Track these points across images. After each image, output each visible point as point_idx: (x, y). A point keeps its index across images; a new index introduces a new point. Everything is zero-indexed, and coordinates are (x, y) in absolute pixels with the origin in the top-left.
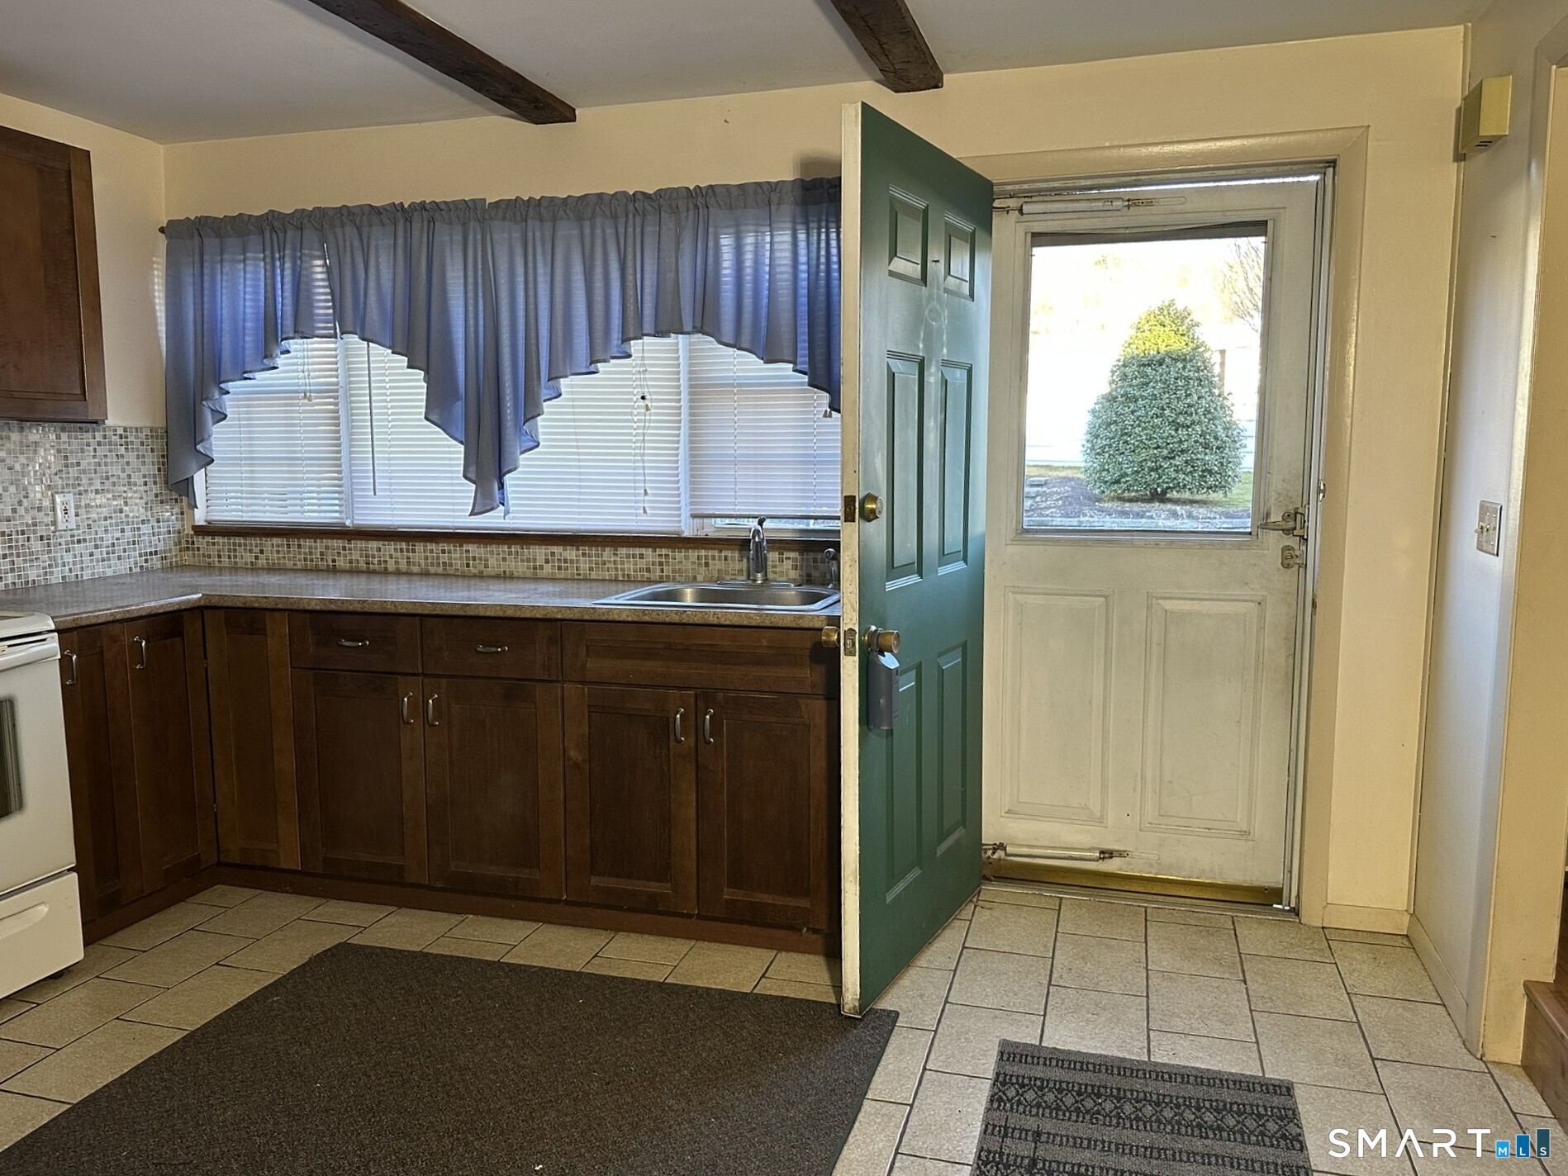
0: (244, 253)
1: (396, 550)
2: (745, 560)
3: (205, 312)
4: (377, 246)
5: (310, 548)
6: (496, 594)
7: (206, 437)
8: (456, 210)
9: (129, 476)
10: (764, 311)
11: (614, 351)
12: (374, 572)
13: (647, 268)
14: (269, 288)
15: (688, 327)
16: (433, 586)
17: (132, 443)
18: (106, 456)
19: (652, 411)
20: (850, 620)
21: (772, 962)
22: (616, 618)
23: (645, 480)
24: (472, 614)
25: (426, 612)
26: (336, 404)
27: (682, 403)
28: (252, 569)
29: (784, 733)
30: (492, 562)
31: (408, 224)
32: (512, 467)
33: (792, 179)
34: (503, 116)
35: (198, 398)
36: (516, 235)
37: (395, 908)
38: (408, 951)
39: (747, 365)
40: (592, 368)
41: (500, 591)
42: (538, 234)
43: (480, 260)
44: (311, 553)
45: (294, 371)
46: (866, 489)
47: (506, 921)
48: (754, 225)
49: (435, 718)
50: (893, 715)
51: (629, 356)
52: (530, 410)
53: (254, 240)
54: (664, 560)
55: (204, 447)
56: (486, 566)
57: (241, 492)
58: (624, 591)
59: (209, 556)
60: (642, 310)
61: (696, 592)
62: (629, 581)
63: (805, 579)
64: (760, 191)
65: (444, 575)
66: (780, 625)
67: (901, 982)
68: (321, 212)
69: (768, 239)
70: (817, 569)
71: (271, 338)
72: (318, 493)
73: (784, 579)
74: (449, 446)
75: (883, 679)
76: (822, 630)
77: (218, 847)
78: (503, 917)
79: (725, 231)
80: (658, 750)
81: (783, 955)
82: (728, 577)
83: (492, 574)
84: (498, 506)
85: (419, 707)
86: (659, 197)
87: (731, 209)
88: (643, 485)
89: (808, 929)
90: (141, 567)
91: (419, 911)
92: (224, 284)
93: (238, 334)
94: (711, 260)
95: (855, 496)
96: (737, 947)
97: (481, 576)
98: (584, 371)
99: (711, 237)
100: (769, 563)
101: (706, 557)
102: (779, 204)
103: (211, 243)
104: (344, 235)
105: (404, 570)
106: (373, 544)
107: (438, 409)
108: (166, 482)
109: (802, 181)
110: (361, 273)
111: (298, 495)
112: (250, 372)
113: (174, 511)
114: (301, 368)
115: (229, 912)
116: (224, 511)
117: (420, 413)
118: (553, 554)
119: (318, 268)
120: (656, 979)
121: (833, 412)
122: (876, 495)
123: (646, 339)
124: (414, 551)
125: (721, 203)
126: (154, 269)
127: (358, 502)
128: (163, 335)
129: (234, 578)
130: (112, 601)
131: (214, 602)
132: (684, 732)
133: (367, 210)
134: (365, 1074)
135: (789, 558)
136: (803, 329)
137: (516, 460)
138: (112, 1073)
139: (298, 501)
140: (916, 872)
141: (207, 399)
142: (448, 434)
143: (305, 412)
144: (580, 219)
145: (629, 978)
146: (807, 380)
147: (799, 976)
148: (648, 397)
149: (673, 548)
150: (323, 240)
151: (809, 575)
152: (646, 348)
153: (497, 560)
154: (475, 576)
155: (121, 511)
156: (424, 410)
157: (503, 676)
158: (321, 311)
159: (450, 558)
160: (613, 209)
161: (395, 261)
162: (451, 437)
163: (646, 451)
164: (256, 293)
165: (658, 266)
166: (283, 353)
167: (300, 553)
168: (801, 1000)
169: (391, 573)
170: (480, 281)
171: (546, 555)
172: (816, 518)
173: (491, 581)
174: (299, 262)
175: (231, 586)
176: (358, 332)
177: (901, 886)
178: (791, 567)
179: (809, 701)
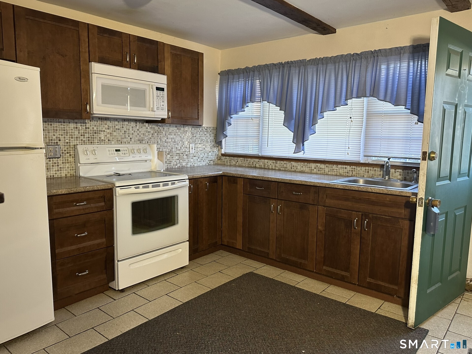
0: (239, 79)
1: (272, 163)
2: (382, 171)
3: (228, 96)
4: (274, 75)
5: (250, 161)
6: (299, 177)
7: (226, 130)
8: (297, 63)
9: (207, 140)
10: (395, 89)
11: (342, 103)
12: (266, 169)
13: (356, 77)
14: (245, 89)
15: (368, 95)
16: (281, 174)
17: (208, 131)
18: (202, 134)
19: (353, 122)
20: (421, 194)
21: (382, 304)
22: (337, 187)
23: (349, 144)
24: (292, 182)
25: (279, 181)
26: (259, 121)
27: (364, 119)
28: (235, 166)
29: (393, 230)
30: (299, 167)
31: (283, 68)
32: (307, 139)
33: (409, 45)
34: (314, 33)
35: (225, 120)
36: (315, 69)
37: (266, 265)
38: (269, 278)
39: (388, 107)
40: (335, 109)
41: (300, 176)
42: (321, 69)
43: (303, 78)
44: (250, 162)
45: (249, 112)
46: (431, 150)
47: (297, 274)
48: (394, 61)
49: (280, 212)
50: (436, 229)
51: (347, 105)
52: (314, 122)
53: (242, 75)
54: (353, 170)
55: (225, 133)
56: (297, 169)
57: (234, 145)
58: (339, 179)
59: (225, 162)
60: (353, 90)
61: (364, 181)
62: (341, 176)
63: (404, 179)
64: (397, 50)
65: (285, 170)
66: (394, 194)
67: (430, 320)
68: (260, 66)
69: (399, 65)
70: (409, 176)
71: (244, 102)
72: (253, 146)
73: (396, 178)
74: (289, 133)
75: (433, 216)
76: (410, 197)
77: (222, 240)
78: (296, 273)
79: (384, 63)
80: (348, 230)
81: (386, 303)
82: (376, 177)
83: (298, 171)
84: (302, 151)
85: (276, 208)
86: (361, 54)
87: (386, 56)
88: (348, 145)
89: (396, 296)
90: (208, 164)
91: (272, 267)
92: (233, 88)
93: (236, 101)
94: (378, 73)
95: (427, 152)
96: (370, 297)
97: (295, 172)
98: (332, 110)
99: (378, 66)
100: (391, 173)
101: (368, 170)
102: (404, 54)
103: (231, 76)
104: (265, 72)
105: (274, 169)
106: (266, 161)
107: (287, 122)
108: (216, 142)
109: (413, 45)
110: (269, 83)
111: (248, 146)
112: (238, 112)
113: (217, 149)
114: (251, 111)
115: (223, 258)
116: (229, 150)
117: (282, 123)
118: (317, 166)
119: (258, 82)
120: (343, 302)
121: (419, 123)
122: (435, 152)
123: (353, 99)
124: (277, 163)
125: (383, 55)
126: (216, 85)
127: (263, 149)
128: (217, 102)
129: (230, 168)
130: (201, 172)
131: (225, 174)
132: (357, 226)
133: (272, 65)
134: (256, 311)
135: (398, 172)
136: (410, 95)
137: (308, 137)
138: (193, 297)
139: (248, 148)
140: (439, 284)
141: (227, 120)
142: (289, 129)
143: (251, 123)
144: (335, 63)
145: (334, 300)
146: (410, 112)
147: (392, 311)
148: (352, 118)
149: (357, 166)
150: (260, 74)
151: (405, 178)
152: (353, 102)
153: (300, 167)
154: (293, 171)
155: (205, 149)
156: (283, 123)
157: (300, 201)
158: (258, 95)
159: (287, 166)
160: (346, 59)
161: (279, 79)
162: (290, 130)
163: (350, 135)
164: (241, 90)
165: (359, 76)
166: (247, 107)
167: (247, 162)
168: (392, 319)
169: (270, 169)
170: (303, 84)
171: (315, 166)
172: (409, 158)
173: (298, 173)
174: (253, 81)
175: (229, 170)
176: (267, 100)
177: (433, 288)
178: (399, 175)
179: (403, 221)
